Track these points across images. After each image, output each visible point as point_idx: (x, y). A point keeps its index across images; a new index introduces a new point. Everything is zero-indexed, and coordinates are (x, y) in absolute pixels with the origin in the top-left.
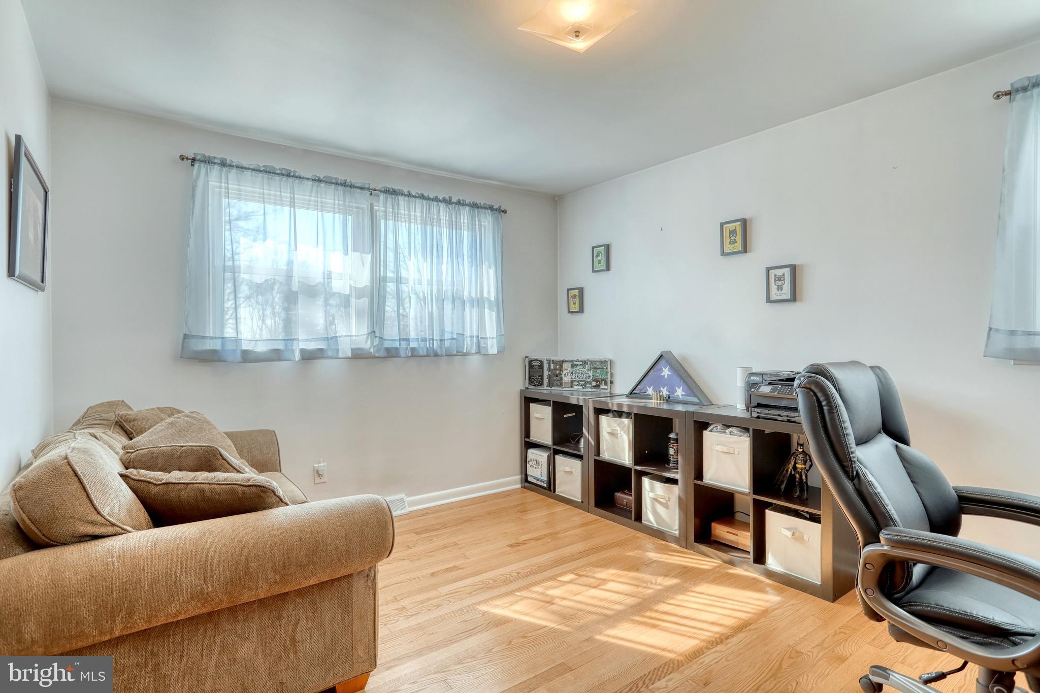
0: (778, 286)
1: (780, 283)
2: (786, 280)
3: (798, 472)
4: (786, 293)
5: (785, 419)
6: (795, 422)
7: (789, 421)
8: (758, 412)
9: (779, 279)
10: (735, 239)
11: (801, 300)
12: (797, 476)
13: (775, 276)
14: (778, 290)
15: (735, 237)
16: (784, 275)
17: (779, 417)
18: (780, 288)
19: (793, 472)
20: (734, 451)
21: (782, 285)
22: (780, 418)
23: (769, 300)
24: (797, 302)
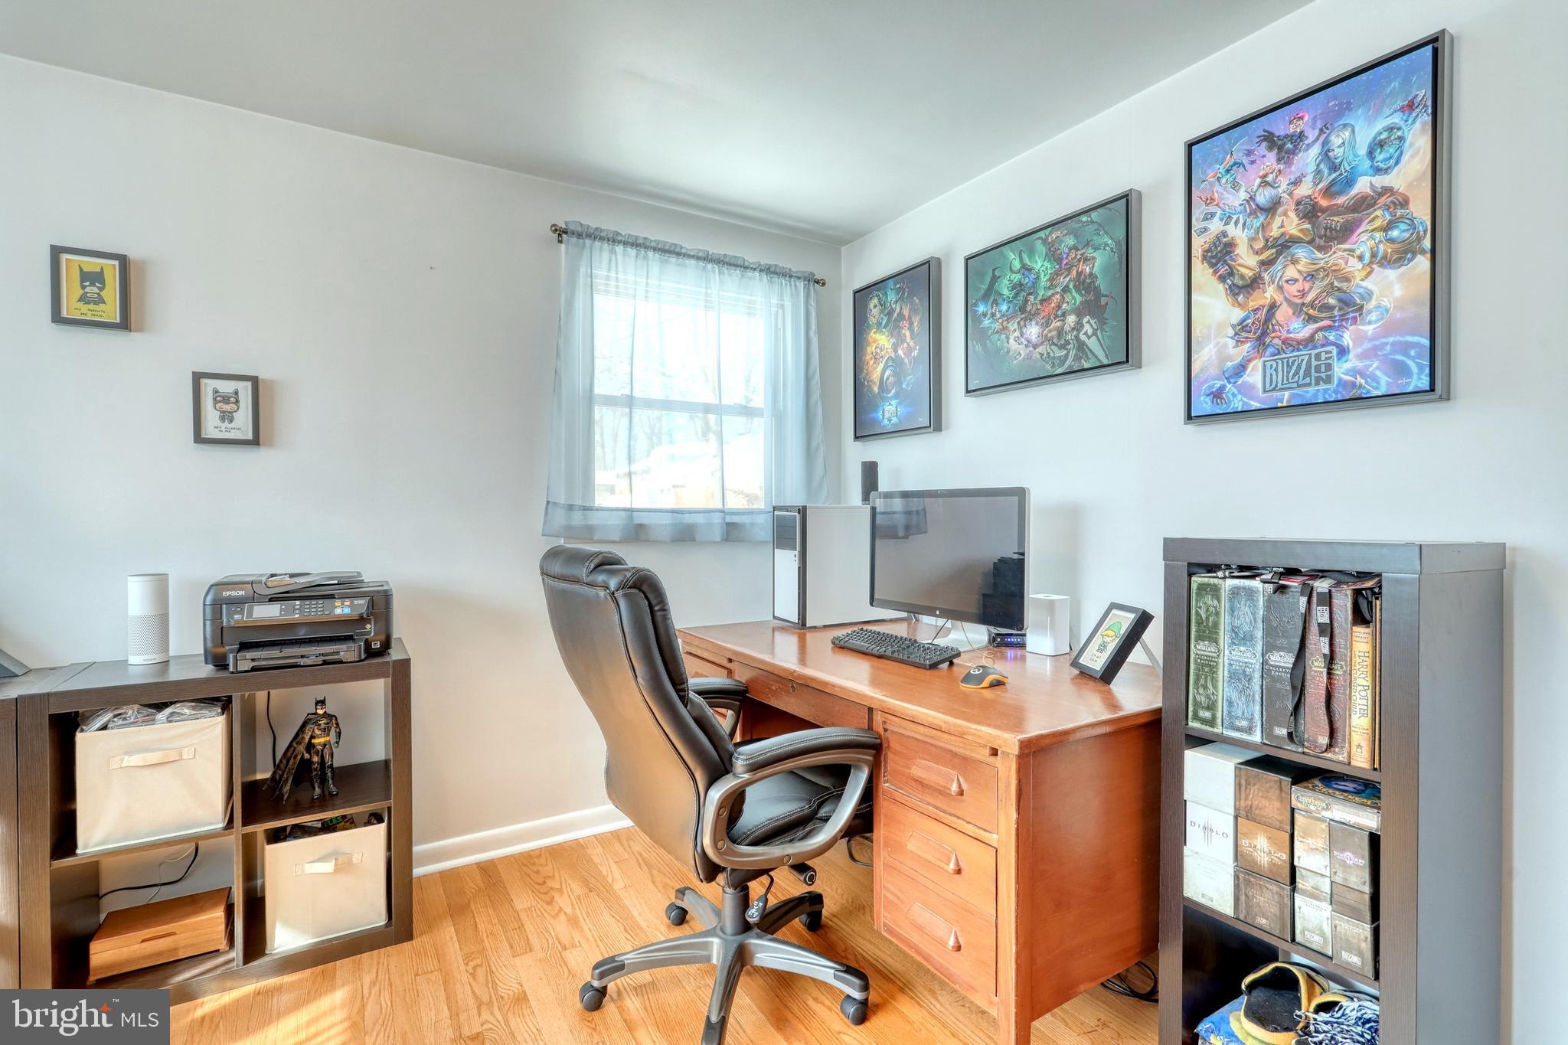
0: (221, 412)
1: (227, 407)
2: (242, 404)
3: (317, 753)
4: (242, 425)
5: (320, 660)
6: (341, 662)
7: (325, 663)
8: (253, 660)
9: (220, 398)
10: (99, 294)
11: (270, 444)
12: (315, 759)
13: (216, 392)
14: (222, 419)
15: (102, 289)
16: (236, 393)
17: (305, 660)
18: (227, 417)
19: (307, 756)
20: (181, 755)
21: (232, 413)
22: (302, 662)
23: (199, 438)
24: (261, 447)
